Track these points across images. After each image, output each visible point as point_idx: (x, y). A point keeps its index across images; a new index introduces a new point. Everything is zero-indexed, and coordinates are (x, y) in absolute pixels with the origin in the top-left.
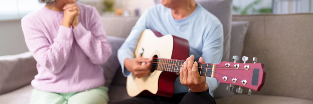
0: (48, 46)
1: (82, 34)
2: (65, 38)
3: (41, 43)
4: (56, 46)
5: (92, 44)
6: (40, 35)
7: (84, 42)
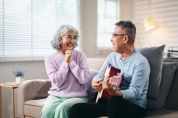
0: (55, 72)
1: (74, 67)
2: (64, 68)
3: (52, 70)
4: (59, 72)
5: (79, 72)
6: (52, 66)
7: (75, 71)
